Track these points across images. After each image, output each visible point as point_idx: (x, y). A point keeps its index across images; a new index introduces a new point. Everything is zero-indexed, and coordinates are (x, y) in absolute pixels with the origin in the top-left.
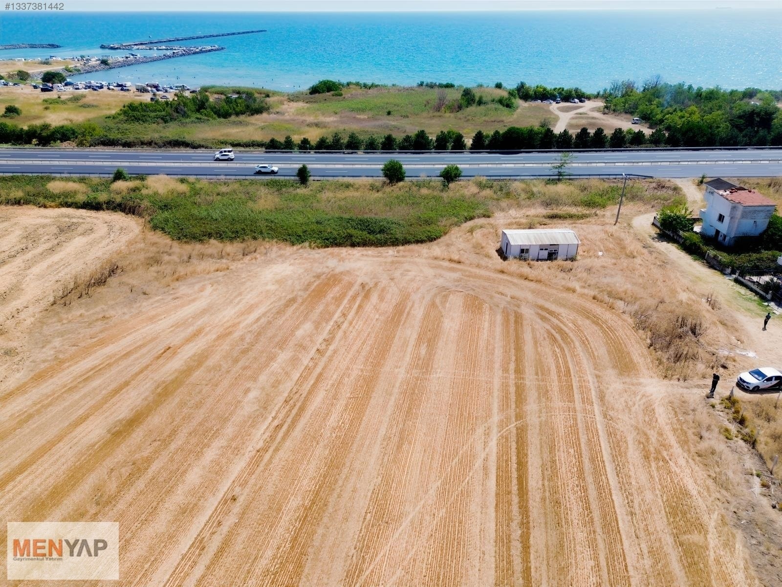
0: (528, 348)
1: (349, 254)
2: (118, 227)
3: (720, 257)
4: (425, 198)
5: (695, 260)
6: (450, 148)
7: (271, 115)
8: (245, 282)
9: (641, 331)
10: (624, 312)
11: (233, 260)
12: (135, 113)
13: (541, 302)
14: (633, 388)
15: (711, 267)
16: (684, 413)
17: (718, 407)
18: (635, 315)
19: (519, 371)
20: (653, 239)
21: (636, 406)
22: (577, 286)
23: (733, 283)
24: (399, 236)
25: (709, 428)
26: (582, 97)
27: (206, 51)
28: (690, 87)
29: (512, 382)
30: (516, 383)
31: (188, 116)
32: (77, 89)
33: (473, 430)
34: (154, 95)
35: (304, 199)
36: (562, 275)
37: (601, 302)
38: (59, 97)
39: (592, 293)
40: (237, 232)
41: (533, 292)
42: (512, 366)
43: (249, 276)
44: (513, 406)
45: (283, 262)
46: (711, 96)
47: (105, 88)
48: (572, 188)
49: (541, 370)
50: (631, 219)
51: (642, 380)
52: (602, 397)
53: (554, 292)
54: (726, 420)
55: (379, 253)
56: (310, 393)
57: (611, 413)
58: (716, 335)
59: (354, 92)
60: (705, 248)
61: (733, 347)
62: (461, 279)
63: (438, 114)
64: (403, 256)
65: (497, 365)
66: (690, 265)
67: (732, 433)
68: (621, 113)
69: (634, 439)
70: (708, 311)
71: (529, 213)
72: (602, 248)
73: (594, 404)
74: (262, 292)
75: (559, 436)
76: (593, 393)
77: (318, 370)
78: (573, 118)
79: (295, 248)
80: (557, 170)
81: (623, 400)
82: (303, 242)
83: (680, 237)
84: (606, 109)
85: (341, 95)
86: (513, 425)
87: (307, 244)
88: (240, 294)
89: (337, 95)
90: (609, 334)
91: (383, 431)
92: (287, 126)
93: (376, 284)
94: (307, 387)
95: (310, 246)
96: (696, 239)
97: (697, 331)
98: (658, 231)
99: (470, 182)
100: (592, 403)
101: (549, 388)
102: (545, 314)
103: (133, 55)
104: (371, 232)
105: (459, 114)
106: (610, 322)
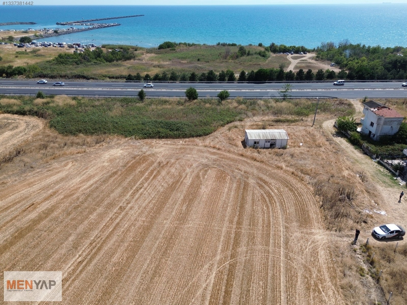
0: (248, 207)
1: (157, 143)
2: (32, 125)
3: (370, 148)
4: (207, 109)
5: (356, 149)
6: (227, 80)
7: (135, 61)
8: (92, 160)
9: (317, 196)
10: (309, 183)
11: (90, 147)
12: (61, 60)
13: (261, 175)
14: (307, 236)
15: (365, 153)
16: (336, 255)
17: (358, 251)
18: (315, 185)
19: (239, 223)
20: (333, 135)
21: (307, 250)
22: (283, 165)
23: (376, 164)
24: (187, 132)
25: (350, 268)
26: (305, 51)
27: (111, 26)
28: (364, 46)
29: (233, 231)
30: (236, 232)
31: (90, 61)
32: (37, 46)
33: (202, 266)
34: (76, 49)
35: (139, 109)
36: (277, 158)
37: (297, 176)
38: (26, 51)
39: (291, 170)
40: (96, 129)
41: (257, 168)
42: (236, 219)
43: (95, 156)
44: (231, 248)
45: (118, 148)
46: (375, 51)
47: (52, 46)
48: (290, 104)
49: (253, 222)
50: (322, 123)
51: (313, 231)
52: (286, 243)
53: (270, 169)
54: (362, 261)
55: (174, 142)
56: (108, 237)
57: (291, 254)
58: (362, 199)
59: (182, 48)
60: (362, 142)
61: (372, 207)
62: (218, 159)
63: (225, 60)
64: (188, 145)
65: (226, 219)
66: (353, 152)
67: (365, 271)
68: (325, 60)
69: (302, 274)
70: (359, 183)
71: (264, 119)
72: (302, 140)
73: (282, 248)
74: (99, 167)
75: (255, 271)
76: (282, 239)
77: (117, 221)
78: (298, 63)
79: (127, 139)
80: (283, 93)
81: (299, 244)
82: (132, 136)
83: (349, 134)
84: (317, 58)
85: (174, 50)
86: (228, 262)
87: (133, 137)
88: (87, 169)
89: (172, 50)
90: (298, 198)
91: (145, 267)
92: (142, 67)
93: (168, 163)
94: (107, 233)
95: (135, 138)
96: (357, 136)
97: (351, 197)
98: (337, 130)
99: (234, 101)
100: (280, 246)
101: (255, 235)
102: (262, 183)
103: (72, 28)
104: (172, 130)
105: (236, 61)
106: (300, 189)
